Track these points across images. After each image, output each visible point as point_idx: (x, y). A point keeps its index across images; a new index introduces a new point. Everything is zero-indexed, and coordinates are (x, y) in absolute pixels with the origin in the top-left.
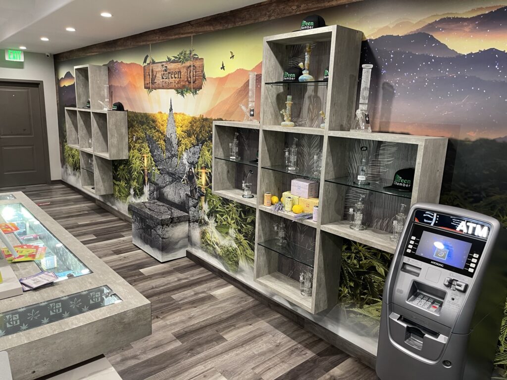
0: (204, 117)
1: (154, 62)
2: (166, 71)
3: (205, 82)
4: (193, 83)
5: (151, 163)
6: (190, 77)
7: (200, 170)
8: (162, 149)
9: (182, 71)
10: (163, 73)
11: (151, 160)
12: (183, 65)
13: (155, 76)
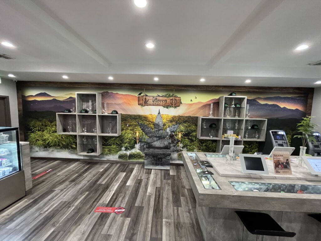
0: (181, 115)
1: (146, 96)
2: (156, 99)
3: (181, 105)
4: (175, 104)
5: (142, 134)
6: (173, 103)
7: (177, 133)
8: (151, 128)
9: (167, 100)
10: (153, 100)
11: (142, 133)
12: (168, 98)
13: (148, 101)
